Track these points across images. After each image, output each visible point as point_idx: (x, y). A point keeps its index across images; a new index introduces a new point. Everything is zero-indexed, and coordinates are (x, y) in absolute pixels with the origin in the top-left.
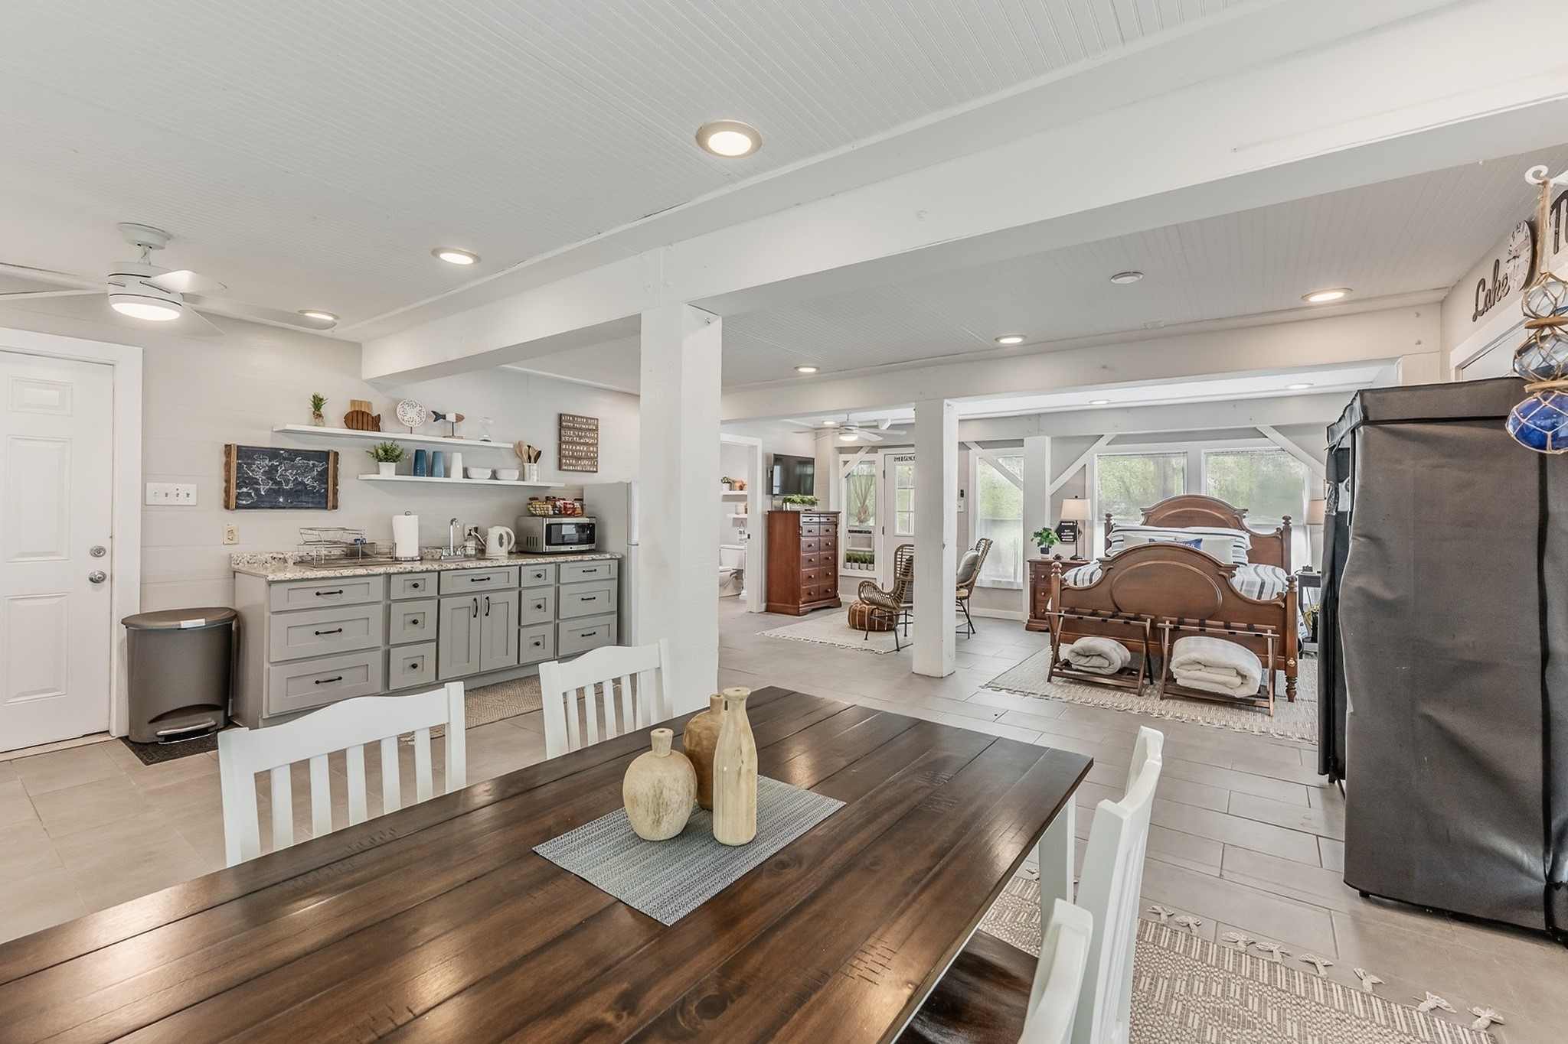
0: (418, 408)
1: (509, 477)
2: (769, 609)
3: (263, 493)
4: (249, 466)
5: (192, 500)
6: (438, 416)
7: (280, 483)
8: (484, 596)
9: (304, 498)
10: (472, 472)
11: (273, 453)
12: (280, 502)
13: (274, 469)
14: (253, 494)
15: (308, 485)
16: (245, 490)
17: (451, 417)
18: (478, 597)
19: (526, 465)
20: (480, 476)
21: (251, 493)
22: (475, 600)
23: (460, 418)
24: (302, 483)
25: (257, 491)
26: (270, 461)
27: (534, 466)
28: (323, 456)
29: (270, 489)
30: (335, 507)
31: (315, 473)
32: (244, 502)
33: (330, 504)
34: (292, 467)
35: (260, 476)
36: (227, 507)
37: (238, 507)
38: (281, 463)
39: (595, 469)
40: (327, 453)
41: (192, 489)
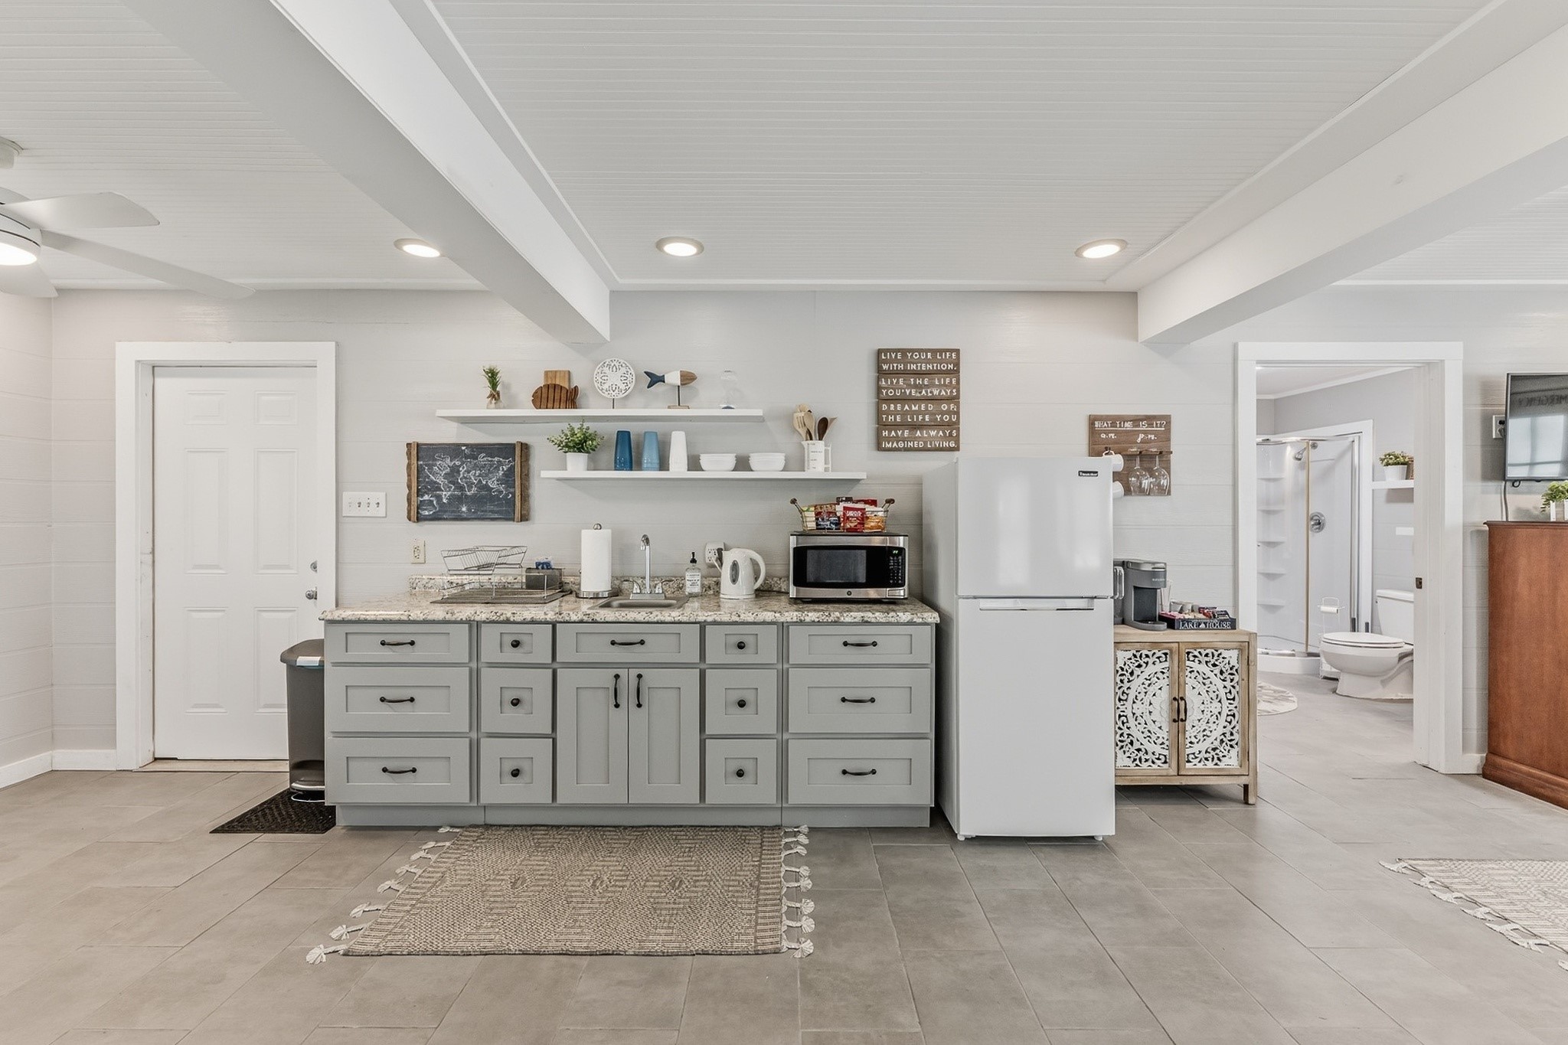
0: (623, 370)
1: (768, 465)
2: (1491, 773)
3: (445, 501)
4: (431, 467)
5: (381, 511)
6: (655, 379)
7: (461, 488)
8: (636, 672)
9: (489, 507)
10: (705, 460)
11: (454, 450)
12: (464, 512)
13: (455, 470)
14: (435, 502)
15: (493, 489)
16: (426, 497)
17: (673, 378)
18: (623, 673)
19: (805, 443)
20: (718, 465)
21: (432, 501)
22: (617, 677)
23: (688, 378)
24: (487, 487)
25: (439, 498)
26: (451, 461)
27: (819, 445)
28: (506, 450)
29: (451, 495)
30: (524, 518)
31: (501, 473)
32: (427, 513)
33: (517, 515)
34: (476, 466)
35: (440, 480)
36: (409, 519)
37: (419, 519)
38: (463, 463)
39: (952, 445)
40: (512, 447)
41: (380, 496)
